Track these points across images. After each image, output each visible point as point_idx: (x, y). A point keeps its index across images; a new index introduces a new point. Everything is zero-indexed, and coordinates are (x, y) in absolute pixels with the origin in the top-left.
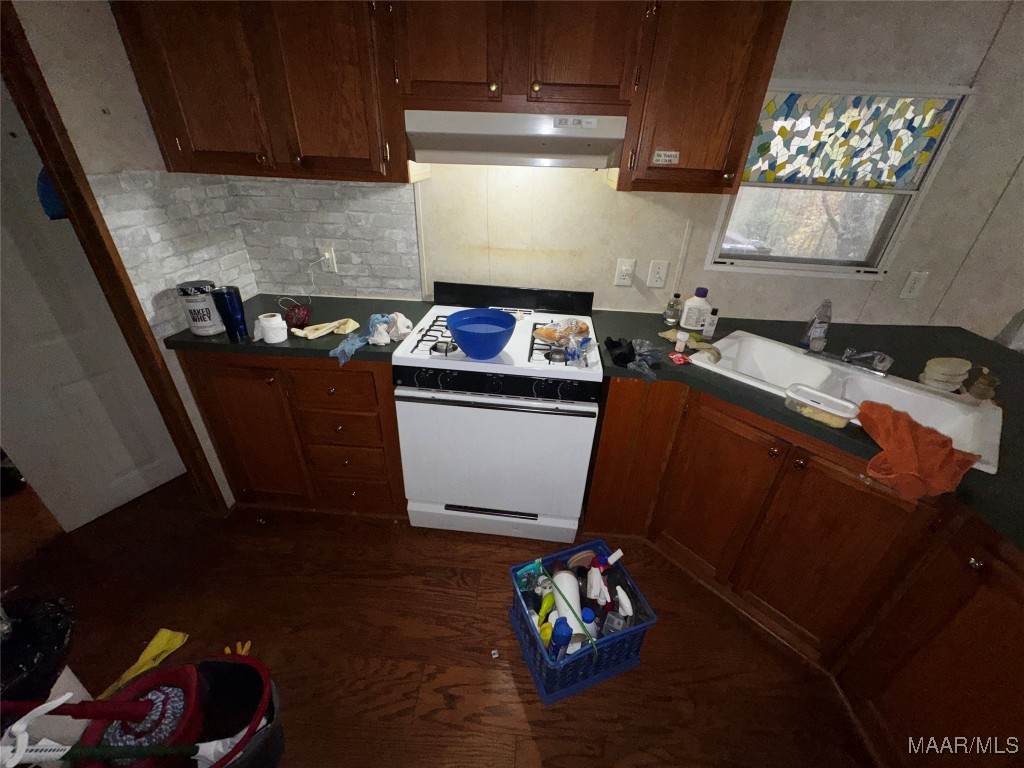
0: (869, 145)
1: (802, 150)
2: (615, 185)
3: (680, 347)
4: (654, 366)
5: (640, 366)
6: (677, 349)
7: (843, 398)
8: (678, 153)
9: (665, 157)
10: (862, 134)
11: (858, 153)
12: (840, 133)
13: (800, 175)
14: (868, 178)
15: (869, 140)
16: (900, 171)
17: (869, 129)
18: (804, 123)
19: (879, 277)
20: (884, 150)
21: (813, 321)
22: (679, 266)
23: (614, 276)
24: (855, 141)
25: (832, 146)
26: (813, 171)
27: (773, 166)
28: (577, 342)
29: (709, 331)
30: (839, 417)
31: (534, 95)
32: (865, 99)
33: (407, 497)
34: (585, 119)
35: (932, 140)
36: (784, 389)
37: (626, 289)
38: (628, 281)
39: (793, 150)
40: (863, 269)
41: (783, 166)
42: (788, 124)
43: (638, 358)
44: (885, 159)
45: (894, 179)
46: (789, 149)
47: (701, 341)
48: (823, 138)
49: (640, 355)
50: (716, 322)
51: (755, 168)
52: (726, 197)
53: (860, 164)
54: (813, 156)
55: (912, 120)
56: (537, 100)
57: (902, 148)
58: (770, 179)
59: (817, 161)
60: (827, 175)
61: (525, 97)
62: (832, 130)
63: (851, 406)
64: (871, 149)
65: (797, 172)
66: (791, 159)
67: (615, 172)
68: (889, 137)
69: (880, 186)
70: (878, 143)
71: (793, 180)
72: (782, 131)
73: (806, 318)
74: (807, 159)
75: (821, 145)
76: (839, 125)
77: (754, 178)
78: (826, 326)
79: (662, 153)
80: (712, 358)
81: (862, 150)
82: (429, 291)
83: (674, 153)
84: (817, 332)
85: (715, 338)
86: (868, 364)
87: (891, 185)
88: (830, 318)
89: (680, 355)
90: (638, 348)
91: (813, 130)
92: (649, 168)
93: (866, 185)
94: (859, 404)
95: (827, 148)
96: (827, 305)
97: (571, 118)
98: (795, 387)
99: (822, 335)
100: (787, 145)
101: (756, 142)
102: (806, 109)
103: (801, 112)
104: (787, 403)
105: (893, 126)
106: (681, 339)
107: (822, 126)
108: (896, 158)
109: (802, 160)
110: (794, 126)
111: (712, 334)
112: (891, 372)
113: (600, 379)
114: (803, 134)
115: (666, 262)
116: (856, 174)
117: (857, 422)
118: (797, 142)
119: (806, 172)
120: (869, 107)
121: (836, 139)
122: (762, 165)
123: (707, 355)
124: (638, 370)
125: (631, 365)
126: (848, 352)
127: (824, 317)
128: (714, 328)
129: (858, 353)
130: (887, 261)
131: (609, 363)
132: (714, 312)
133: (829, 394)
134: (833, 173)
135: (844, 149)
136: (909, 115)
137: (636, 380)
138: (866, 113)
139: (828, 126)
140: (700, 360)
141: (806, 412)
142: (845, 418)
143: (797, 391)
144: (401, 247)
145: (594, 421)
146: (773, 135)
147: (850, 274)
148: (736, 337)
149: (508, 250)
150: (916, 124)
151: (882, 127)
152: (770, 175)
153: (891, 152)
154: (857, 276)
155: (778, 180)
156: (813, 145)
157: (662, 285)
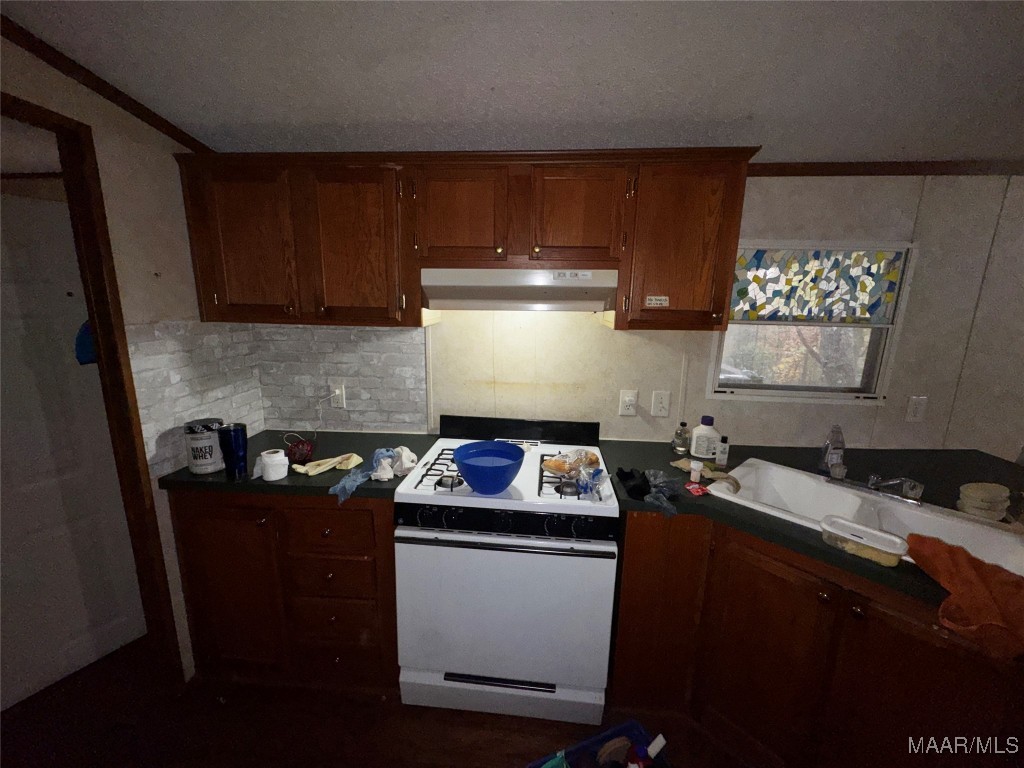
0: (837, 288)
1: (777, 293)
2: (612, 326)
3: (695, 477)
4: (672, 499)
5: (657, 499)
6: (692, 479)
7: (881, 530)
8: (667, 298)
9: (657, 301)
10: (828, 280)
11: (829, 294)
12: (808, 279)
13: (780, 314)
14: (844, 315)
15: (835, 285)
16: (872, 308)
17: (833, 275)
18: (773, 272)
19: (880, 403)
20: (852, 292)
21: (827, 448)
22: (681, 396)
23: (618, 406)
24: (823, 285)
25: (804, 289)
26: (791, 309)
27: (753, 306)
28: (589, 474)
29: (722, 459)
30: (886, 553)
31: (534, 255)
32: (823, 253)
33: (400, 664)
34: (581, 272)
35: (892, 285)
36: (819, 522)
37: (631, 418)
38: (632, 411)
39: (770, 294)
40: (861, 395)
41: (763, 306)
42: (761, 273)
43: (653, 490)
44: (855, 299)
45: (868, 315)
46: (765, 293)
47: (716, 469)
48: (795, 284)
49: (655, 486)
50: (727, 449)
51: (737, 309)
52: (716, 334)
53: (833, 304)
54: (788, 297)
55: (869, 268)
56: (538, 259)
57: (868, 290)
58: (753, 316)
59: (793, 302)
60: (805, 313)
61: (527, 257)
62: (801, 277)
63: (898, 540)
64: (839, 291)
65: (776, 312)
66: (769, 301)
67: (611, 315)
68: (853, 282)
69: (858, 322)
70: (844, 287)
71: (774, 317)
72: (756, 279)
73: (821, 445)
74: (783, 301)
75: (794, 289)
76: (806, 274)
77: (738, 316)
78: (841, 452)
79: (653, 298)
80: (731, 488)
81: (832, 292)
82: (434, 425)
83: (664, 298)
84: (834, 458)
85: (730, 466)
86: (897, 490)
87: (866, 319)
88: (843, 443)
89: (697, 486)
90: (652, 479)
91: (783, 279)
92: (642, 310)
93: (843, 320)
94: (906, 538)
95: (799, 292)
96: (837, 432)
97: (568, 272)
98: (829, 519)
99: (840, 461)
100: (763, 290)
101: (736, 287)
102: (773, 261)
103: (769, 263)
104: (825, 537)
105: (855, 272)
106: (696, 467)
107: (791, 275)
108: (864, 298)
109: (778, 303)
110: (765, 275)
111: (725, 462)
112: (926, 499)
113: (616, 514)
114: (776, 280)
115: (669, 392)
116: (831, 311)
117: (908, 559)
118: (771, 288)
119: (784, 311)
120: (829, 259)
121: (806, 284)
122: (744, 306)
123: (724, 485)
124: (657, 503)
125: (648, 498)
126: (873, 479)
127: (838, 444)
128: (726, 456)
129: (884, 479)
130: (883, 386)
131: (624, 496)
132: (724, 440)
133: (867, 526)
134: (810, 311)
135: (816, 291)
136: (866, 264)
137: (655, 515)
138: (828, 264)
139: (796, 274)
140: (719, 490)
141: (849, 548)
142: (895, 555)
143: (832, 524)
144: (410, 384)
145: (614, 562)
146: (750, 283)
147: (849, 401)
148: (751, 465)
149: (514, 383)
150: (874, 269)
151: (844, 274)
152: (753, 314)
153: (859, 294)
154: (857, 402)
155: (761, 318)
156: (786, 289)
157: (666, 414)
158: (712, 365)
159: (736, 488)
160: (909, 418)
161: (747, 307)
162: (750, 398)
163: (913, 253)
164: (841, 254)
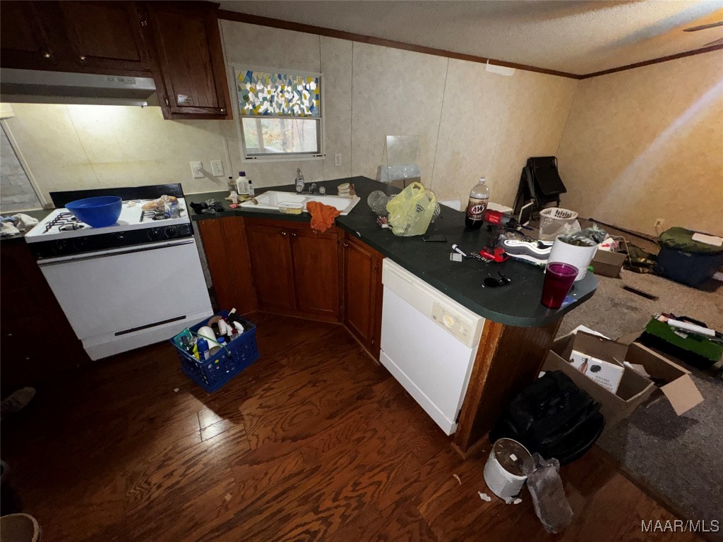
0: (293, 97)
1: (265, 99)
2: (162, 117)
3: (235, 201)
4: (219, 210)
6: (233, 202)
10: (288, 92)
11: (290, 101)
12: (278, 91)
13: (269, 111)
14: (300, 113)
15: (292, 95)
16: (311, 108)
17: (290, 89)
18: (259, 87)
19: (323, 158)
20: (301, 99)
21: (297, 184)
22: (228, 163)
23: (191, 172)
24: (286, 95)
25: (278, 97)
26: (274, 109)
27: (254, 106)
29: (251, 192)
31: (83, 62)
32: (283, 76)
34: (126, 78)
35: (317, 95)
37: (202, 179)
38: (201, 175)
39: (261, 99)
40: (316, 155)
41: (259, 107)
42: (253, 86)
43: (209, 208)
44: (303, 103)
45: (310, 113)
46: (258, 99)
47: (247, 198)
48: (273, 94)
49: (210, 206)
50: (253, 187)
51: (246, 108)
53: (293, 106)
54: (271, 102)
55: (306, 86)
56: (86, 66)
57: (308, 98)
58: (254, 114)
59: (274, 105)
60: (281, 111)
61: (75, 63)
62: (274, 90)
63: (305, 206)
65: (267, 110)
67: (159, 109)
68: (300, 93)
69: (306, 116)
70: (297, 97)
71: (266, 114)
72: (251, 89)
74: (269, 104)
75: (272, 97)
76: (277, 88)
77: (247, 113)
78: (303, 184)
80: (253, 203)
81: (291, 99)
85: (255, 196)
87: (310, 115)
88: (303, 181)
89: (235, 204)
91: (266, 90)
92: (177, 106)
93: (300, 115)
95: (276, 98)
97: (116, 77)
99: (302, 187)
100: (257, 96)
101: (241, 95)
102: (258, 79)
103: (256, 80)
105: (300, 88)
107: (269, 87)
108: (307, 103)
109: (266, 105)
110: (256, 87)
111: (253, 194)
113: (188, 222)
115: (220, 161)
116: (293, 110)
117: (306, 211)
118: (260, 95)
119: (271, 110)
120: (286, 79)
121: (278, 94)
122: (249, 107)
123: (250, 202)
128: (253, 191)
130: (323, 152)
131: (193, 213)
132: (250, 182)
134: (283, 110)
135: (283, 98)
136: (304, 85)
139: (272, 87)
140: (246, 205)
146: (249, 92)
147: (311, 158)
148: (266, 194)
149: (107, 163)
150: (308, 88)
151: (295, 89)
152: (255, 111)
153: (303, 100)
154: (314, 158)
155: (260, 114)
156: (269, 97)
157: (221, 174)
158: (240, 143)
159: (256, 203)
160: (337, 165)
162: (265, 161)
163: (323, 79)
164: (291, 77)
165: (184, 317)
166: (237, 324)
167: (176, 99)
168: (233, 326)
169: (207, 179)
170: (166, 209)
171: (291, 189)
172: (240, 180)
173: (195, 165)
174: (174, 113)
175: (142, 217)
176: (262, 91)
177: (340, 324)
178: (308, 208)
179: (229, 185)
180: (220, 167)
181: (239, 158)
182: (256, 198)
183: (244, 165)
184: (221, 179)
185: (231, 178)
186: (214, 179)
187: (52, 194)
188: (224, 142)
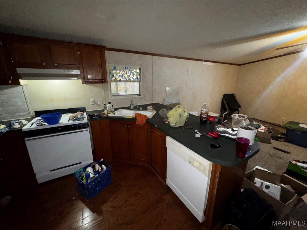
1: (120, 76)
2: (81, 83)
4: (100, 117)
10: (129, 73)
11: (129, 76)
14: (133, 80)
16: (137, 78)
18: (118, 71)
19: (142, 96)
20: (133, 75)
21: (131, 106)
22: (104, 99)
23: (90, 103)
24: (128, 74)
25: (125, 75)
27: (116, 78)
32: (127, 68)
33: (35, 173)
34: (70, 70)
35: (139, 74)
41: (118, 79)
42: (116, 71)
44: (134, 77)
45: (137, 80)
47: (111, 112)
48: (123, 74)
51: (112, 79)
54: (122, 77)
56: (57, 67)
57: (136, 75)
58: (115, 81)
60: (126, 80)
61: (53, 66)
64: (131, 75)
65: (120, 80)
67: (81, 80)
68: (133, 73)
69: (135, 81)
71: (120, 81)
75: (123, 75)
76: (124, 72)
77: (113, 81)
82: (33, 114)
83: (90, 76)
88: (133, 105)
89: (106, 115)
91: (120, 73)
97: (67, 70)
99: (133, 107)
100: (117, 75)
102: (118, 69)
108: (135, 77)
109: (120, 78)
113: (87, 122)
116: (130, 79)
118: (118, 75)
119: (122, 79)
122: (114, 78)
128: (113, 109)
130: (141, 94)
132: (112, 106)
136: (134, 70)
138: (128, 70)
139: (123, 72)
140: (110, 115)
142: (132, 116)
144: (20, 103)
145: (89, 131)
146: (114, 74)
147: (137, 96)
148: (119, 110)
149: (58, 100)
150: (136, 71)
151: (131, 72)
152: (116, 80)
153: (134, 76)
155: (118, 81)
156: (121, 75)
157: (101, 103)
158: (110, 91)
159: (114, 114)
160: (147, 98)
161: (114, 79)
162: (119, 98)
163: (142, 69)
164: (130, 68)
165: (81, 163)
166: (103, 166)
167: (87, 77)
168: (101, 167)
169: (96, 105)
170: (79, 117)
171: (128, 108)
172: (108, 105)
173: (92, 100)
174: (86, 81)
175: (69, 120)
176: (119, 73)
177: (148, 166)
178: (135, 116)
179: (104, 107)
180: (101, 101)
181: (108, 97)
182: (114, 112)
183: (110, 99)
184: (101, 105)
185: (105, 104)
186: (98, 105)
187: (35, 112)
188: (103, 91)
